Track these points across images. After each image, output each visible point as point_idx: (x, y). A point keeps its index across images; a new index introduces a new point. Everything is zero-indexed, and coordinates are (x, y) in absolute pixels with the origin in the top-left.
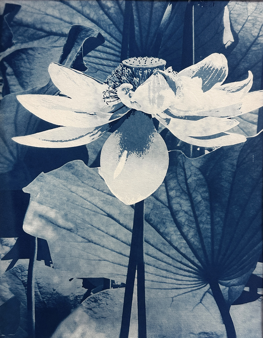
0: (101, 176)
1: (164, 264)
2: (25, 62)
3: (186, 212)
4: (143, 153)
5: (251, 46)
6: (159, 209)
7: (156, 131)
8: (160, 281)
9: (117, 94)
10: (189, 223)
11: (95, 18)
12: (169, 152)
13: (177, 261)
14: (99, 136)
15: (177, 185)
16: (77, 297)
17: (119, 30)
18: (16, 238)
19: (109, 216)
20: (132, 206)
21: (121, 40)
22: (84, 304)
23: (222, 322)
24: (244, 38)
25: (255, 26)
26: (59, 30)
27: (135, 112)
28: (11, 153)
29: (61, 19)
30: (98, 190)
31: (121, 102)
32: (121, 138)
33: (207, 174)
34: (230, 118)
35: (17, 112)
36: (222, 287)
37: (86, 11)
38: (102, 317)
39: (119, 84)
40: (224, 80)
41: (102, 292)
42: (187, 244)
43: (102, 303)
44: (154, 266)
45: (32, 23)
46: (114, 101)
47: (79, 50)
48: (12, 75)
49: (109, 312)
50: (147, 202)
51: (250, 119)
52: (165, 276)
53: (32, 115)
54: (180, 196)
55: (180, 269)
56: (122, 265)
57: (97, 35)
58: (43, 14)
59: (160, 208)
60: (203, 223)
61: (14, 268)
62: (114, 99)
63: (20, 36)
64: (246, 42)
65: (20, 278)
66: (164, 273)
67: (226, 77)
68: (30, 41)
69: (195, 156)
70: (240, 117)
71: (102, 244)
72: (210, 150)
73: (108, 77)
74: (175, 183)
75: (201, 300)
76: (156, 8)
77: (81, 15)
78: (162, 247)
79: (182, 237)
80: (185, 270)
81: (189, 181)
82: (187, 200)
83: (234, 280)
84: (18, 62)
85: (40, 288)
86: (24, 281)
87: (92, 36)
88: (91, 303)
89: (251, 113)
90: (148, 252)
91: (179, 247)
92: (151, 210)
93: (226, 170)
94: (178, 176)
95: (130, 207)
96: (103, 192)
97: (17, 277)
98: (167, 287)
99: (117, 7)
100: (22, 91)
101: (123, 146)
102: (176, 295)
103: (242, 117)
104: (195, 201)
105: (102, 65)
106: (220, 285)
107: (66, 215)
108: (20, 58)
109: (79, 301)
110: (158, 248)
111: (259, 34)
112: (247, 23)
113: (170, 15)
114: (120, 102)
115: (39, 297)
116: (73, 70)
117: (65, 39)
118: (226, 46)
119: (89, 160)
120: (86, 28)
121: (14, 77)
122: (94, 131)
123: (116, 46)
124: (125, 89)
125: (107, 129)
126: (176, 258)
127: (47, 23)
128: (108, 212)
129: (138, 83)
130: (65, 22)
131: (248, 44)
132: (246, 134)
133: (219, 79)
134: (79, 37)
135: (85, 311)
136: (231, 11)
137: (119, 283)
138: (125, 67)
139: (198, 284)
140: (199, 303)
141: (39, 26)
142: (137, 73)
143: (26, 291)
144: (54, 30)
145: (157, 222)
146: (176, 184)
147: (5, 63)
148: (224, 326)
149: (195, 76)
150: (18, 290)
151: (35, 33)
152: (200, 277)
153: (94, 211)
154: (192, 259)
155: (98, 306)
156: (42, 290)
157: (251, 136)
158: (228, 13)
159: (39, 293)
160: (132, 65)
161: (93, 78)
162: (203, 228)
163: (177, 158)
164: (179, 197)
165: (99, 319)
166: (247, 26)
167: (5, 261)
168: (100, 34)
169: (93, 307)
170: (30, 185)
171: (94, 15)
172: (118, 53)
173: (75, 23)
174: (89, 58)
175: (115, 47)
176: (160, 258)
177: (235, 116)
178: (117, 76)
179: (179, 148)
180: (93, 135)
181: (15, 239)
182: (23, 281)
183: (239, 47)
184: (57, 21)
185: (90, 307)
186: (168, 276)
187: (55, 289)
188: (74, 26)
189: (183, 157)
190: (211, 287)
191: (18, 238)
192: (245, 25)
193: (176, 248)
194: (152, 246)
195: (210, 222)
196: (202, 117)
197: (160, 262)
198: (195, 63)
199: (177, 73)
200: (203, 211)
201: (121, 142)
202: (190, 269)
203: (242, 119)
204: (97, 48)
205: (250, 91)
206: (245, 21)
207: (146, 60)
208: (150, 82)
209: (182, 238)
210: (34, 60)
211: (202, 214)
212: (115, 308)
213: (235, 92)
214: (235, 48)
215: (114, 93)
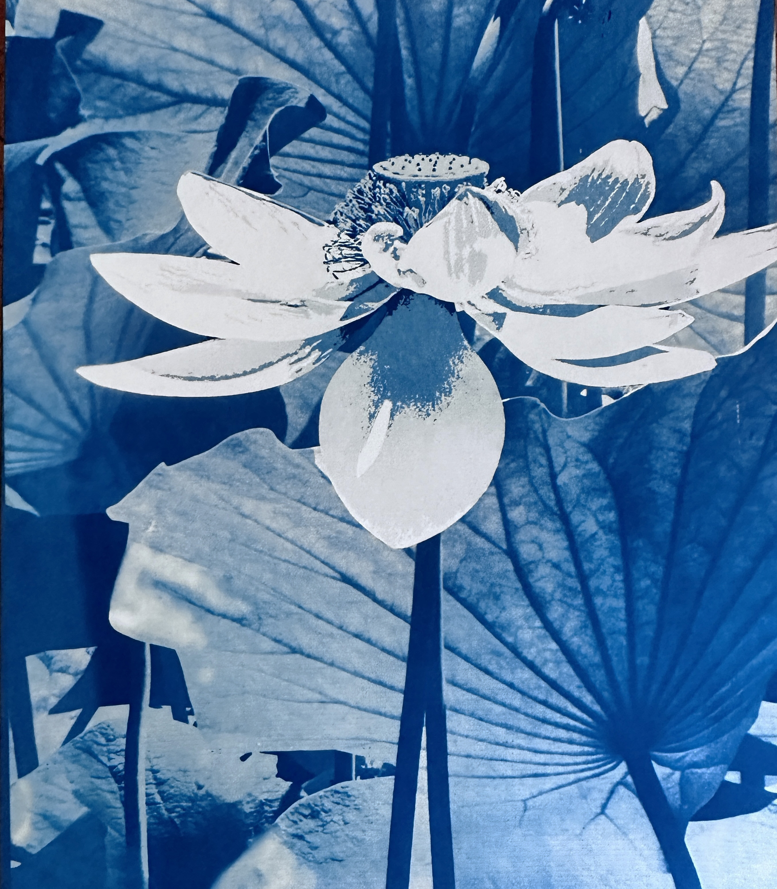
0: (321, 472)
1: (499, 709)
2: (114, 169)
3: (556, 566)
4: (433, 406)
5: (715, 117)
6: (482, 559)
7: (468, 346)
8: (489, 757)
9: (361, 251)
10: (565, 596)
11: (300, 58)
12: (504, 403)
13: (536, 699)
14: (314, 364)
15: (529, 491)
16: (262, 804)
17: (364, 88)
18: (92, 649)
19: (346, 579)
20: (408, 551)
21: (368, 113)
22: (282, 822)
23: (664, 869)
24: (693, 97)
25: (726, 64)
26: (206, 89)
27: (411, 297)
28: (75, 411)
29: (211, 62)
30: (315, 509)
31: (373, 273)
32: (373, 367)
33: (611, 461)
34: (667, 308)
35: (91, 299)
36: (660, 771)
37: (275, 40)
38: (333, 860)
39: (367, 225)
40: (645, 209)
41: (332, 790)
42: (560, 654)
43: (332, 821)
44: (472, 715)
45: (135, 68)
46: (354, 269)
47: (260, 138)
48: (79, 200)
49: (352, 846)
50: (449, 539)
51: (724, 309)
52: (501, 742)
53: (132, 309)
54: (538, 519)
55: (545, 721)
56: (385, 715)
57: (306, 100)
58: (164, 48)
59: (484, 555)
60: (605, 595)
61: (85, 735)
62: (354, 265)
63: (102, 98)
64: (700, 107)
65: (104, 759)
66: (501, 734)
67: (650, 200)
68: (129, 114)
69: (574, 412)
70: (693, 303)
71: (327, 657)
72: (616, 394)
73: (337, 206)
74: (523, 487)
75: (604, 807)
76: (459, 29)
77: (263, 51)
78: (493, 662)
79: (547, 634)
80: (557, 725)
81: (562, 479)
82: (557, 531)
83: (695, 751)
84: (95, 166)
85: (159, 783)
86: (115, 767)
87: (294, 104)
88: (301, 821)
89: (724, 291)
90: (454, 676)
91: (538, 662)
92: (461, 562)
93: (662, 449)
94: (532, 466)
95: (404, 554)
96: (329, 515)
97: (95, 757)
98: (509, 773)
99: (356, 28)
100: (106, 242)
101: (379, 387)
102: (535, 794)
103: (701, 303)
104: (579, 535)
105: (320, 176)
106: (655, 765)
107: (228, 579)
108: (101, 155)
109: (269, 815)
110: (483, 665)
111: (735, 84)
112: (700, 59)
113: (495, 45)
114: (368, 271)
115: (160, 807)
116: (243, 191)
117: (222, 112)
118: (647, 121)
119: (289, 428)
120: (276, 84)
121: (83, 204)
122: (300, 349)
123: (357, 127)
124: (383, 237)
125: (335, 344)
126: (531, 693)
127: (173, 71)
128: (344, 570)
129: (415, 220)
130: (222, 68)
131: (707, 113)
132: (716, 348)
133: (632, 207)
134: (258, 105)
135: (285, 843)
136: (655, 31)
137: (378, 765)
138: (382, 182)
139: (593, 761)
140: (598, 815)
141: (151, 78)
142: (412, 196)
143: (121, 795)
144: (193, 90)
145: (478, 594)
146: (528, 488)
147: (59, 166)
148: (669, 877)
149: (567, 200)
150: (98, 795)
151: (144, 94)
152: (598, 744)
153: (305, 568)
154: (576, 694)
155: (320, 829)
156: (165, 788)
157: (729, 352)
158: (649, 35)
159: (158, 798)
160: (398, 174)
161: (298, 211)
162: (605, 608)
163: (527, 417)
164: (535, 523)
165: (324, 864)
166: (702, 66)
167: (59, 716)
168: (312, 99)
169: (307, 830)
170: (128, 499)
171: (298, 49)
172: (360, 146)
173: (247, 73)
174: (286, 159)
175: (354, 131)
176: (487, 692)
177: (680, 302)
178: (359, 203)
179: (531, 391)
180: (300, 360)
181: (88, 653)
182: (111, 768)
183: (683, 122)
184: (198, 66)
185: (299, 832)
186: (510, 741)
187: (201, 783)
188: (244, 79)
189: (543, 416)
190: (631, 771)
191: (96, 650)
192: (696, 65)
193: (531, 666)
194: (466, 659)
195: (623, 591)
196: (591, 308)
197: (488, 704)
198: (566, 168)
199: (519, 193)
200: (603, 560)
201: (373, 377)
202: (572, 722)
203: (700, 307)
204: (306, 135)
205: (719, 234)
206: (694, 54)
207: (436, 162)
208: (449, 219)
209: (547, 637)
210: (140, 163)
211: (601, 570)
212: (369, 833)
213: (677, 237)
214: (672, 126)
215: (352, 248)
